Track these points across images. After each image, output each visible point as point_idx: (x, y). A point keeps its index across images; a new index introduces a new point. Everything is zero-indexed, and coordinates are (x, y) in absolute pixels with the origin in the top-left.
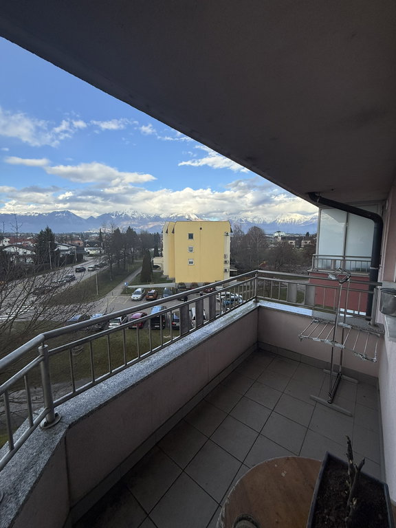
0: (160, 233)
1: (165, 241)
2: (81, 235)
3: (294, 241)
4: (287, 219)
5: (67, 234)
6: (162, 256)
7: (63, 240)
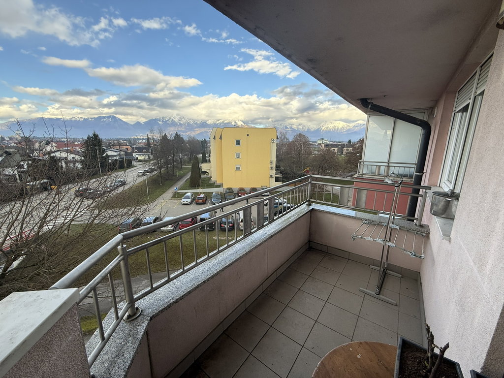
0: (207, 139)
1: (213, 147)
2: (129, 141)
3: (336, 149)
4: (331, 126)
5: (114, 140)
6: (209, 161)
7: (111, 146)
